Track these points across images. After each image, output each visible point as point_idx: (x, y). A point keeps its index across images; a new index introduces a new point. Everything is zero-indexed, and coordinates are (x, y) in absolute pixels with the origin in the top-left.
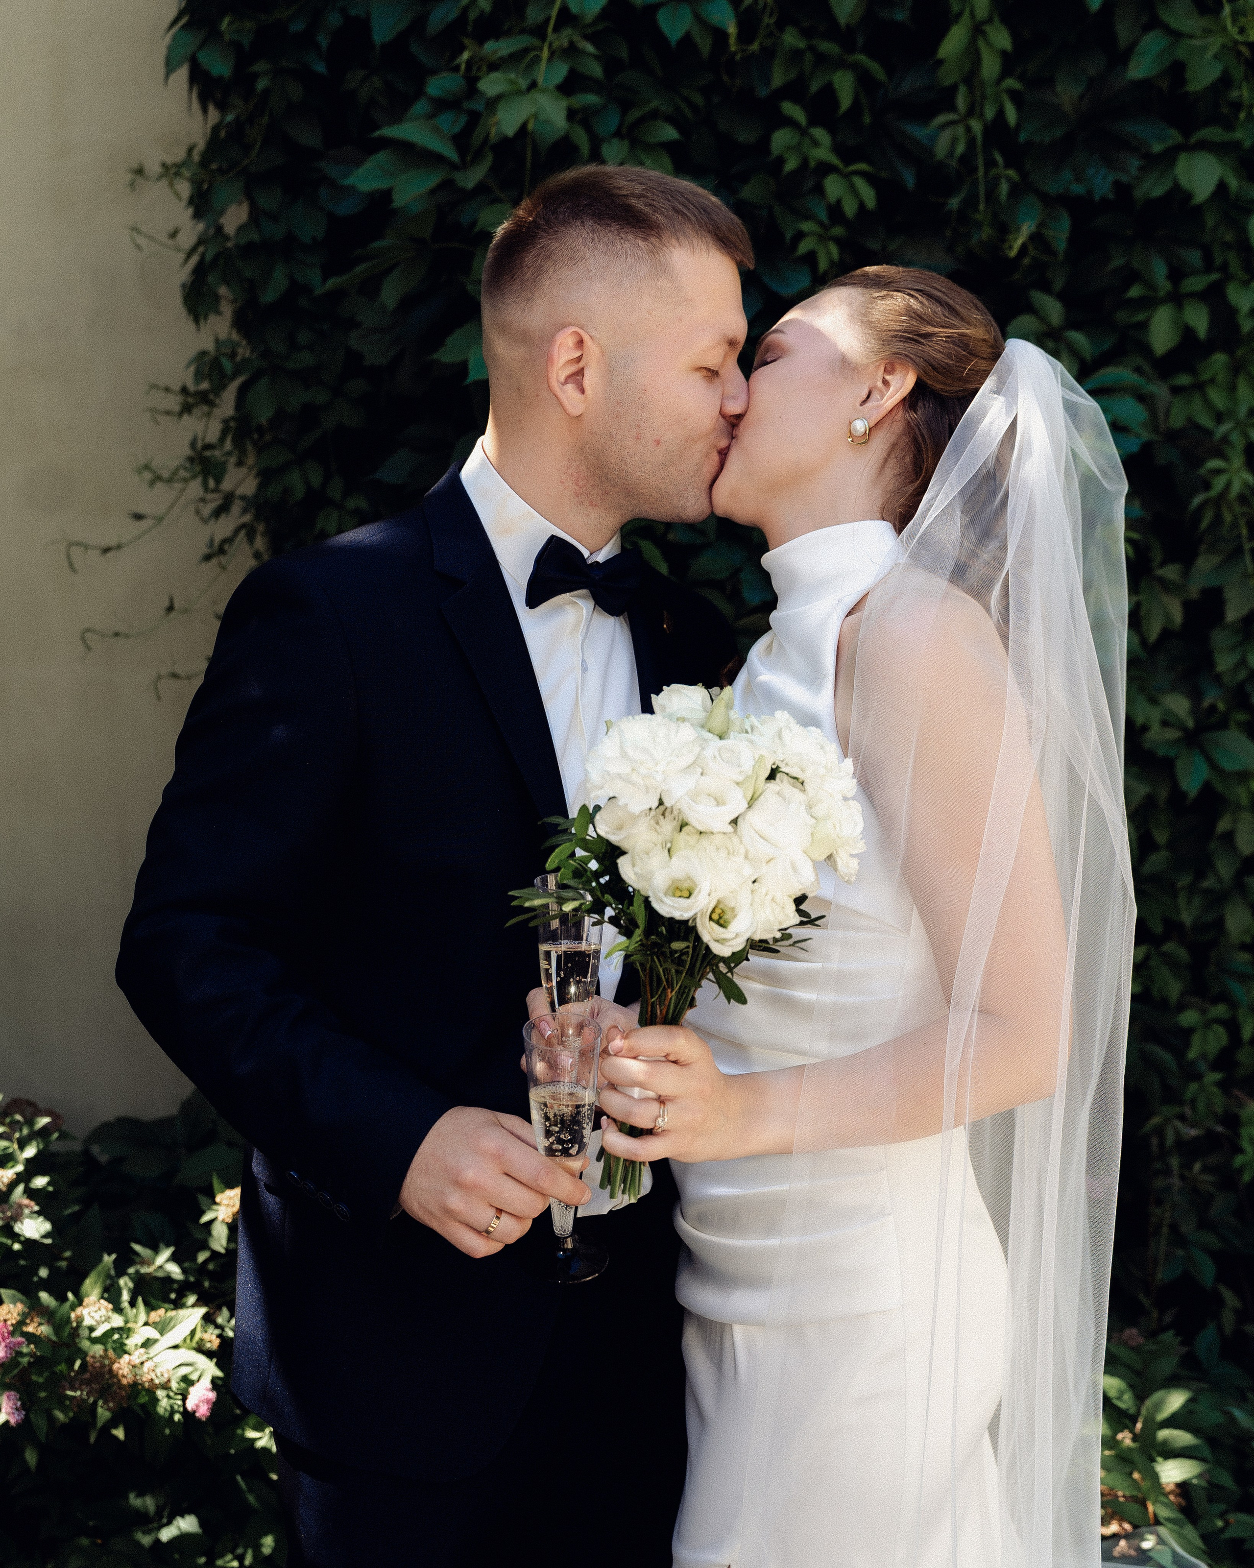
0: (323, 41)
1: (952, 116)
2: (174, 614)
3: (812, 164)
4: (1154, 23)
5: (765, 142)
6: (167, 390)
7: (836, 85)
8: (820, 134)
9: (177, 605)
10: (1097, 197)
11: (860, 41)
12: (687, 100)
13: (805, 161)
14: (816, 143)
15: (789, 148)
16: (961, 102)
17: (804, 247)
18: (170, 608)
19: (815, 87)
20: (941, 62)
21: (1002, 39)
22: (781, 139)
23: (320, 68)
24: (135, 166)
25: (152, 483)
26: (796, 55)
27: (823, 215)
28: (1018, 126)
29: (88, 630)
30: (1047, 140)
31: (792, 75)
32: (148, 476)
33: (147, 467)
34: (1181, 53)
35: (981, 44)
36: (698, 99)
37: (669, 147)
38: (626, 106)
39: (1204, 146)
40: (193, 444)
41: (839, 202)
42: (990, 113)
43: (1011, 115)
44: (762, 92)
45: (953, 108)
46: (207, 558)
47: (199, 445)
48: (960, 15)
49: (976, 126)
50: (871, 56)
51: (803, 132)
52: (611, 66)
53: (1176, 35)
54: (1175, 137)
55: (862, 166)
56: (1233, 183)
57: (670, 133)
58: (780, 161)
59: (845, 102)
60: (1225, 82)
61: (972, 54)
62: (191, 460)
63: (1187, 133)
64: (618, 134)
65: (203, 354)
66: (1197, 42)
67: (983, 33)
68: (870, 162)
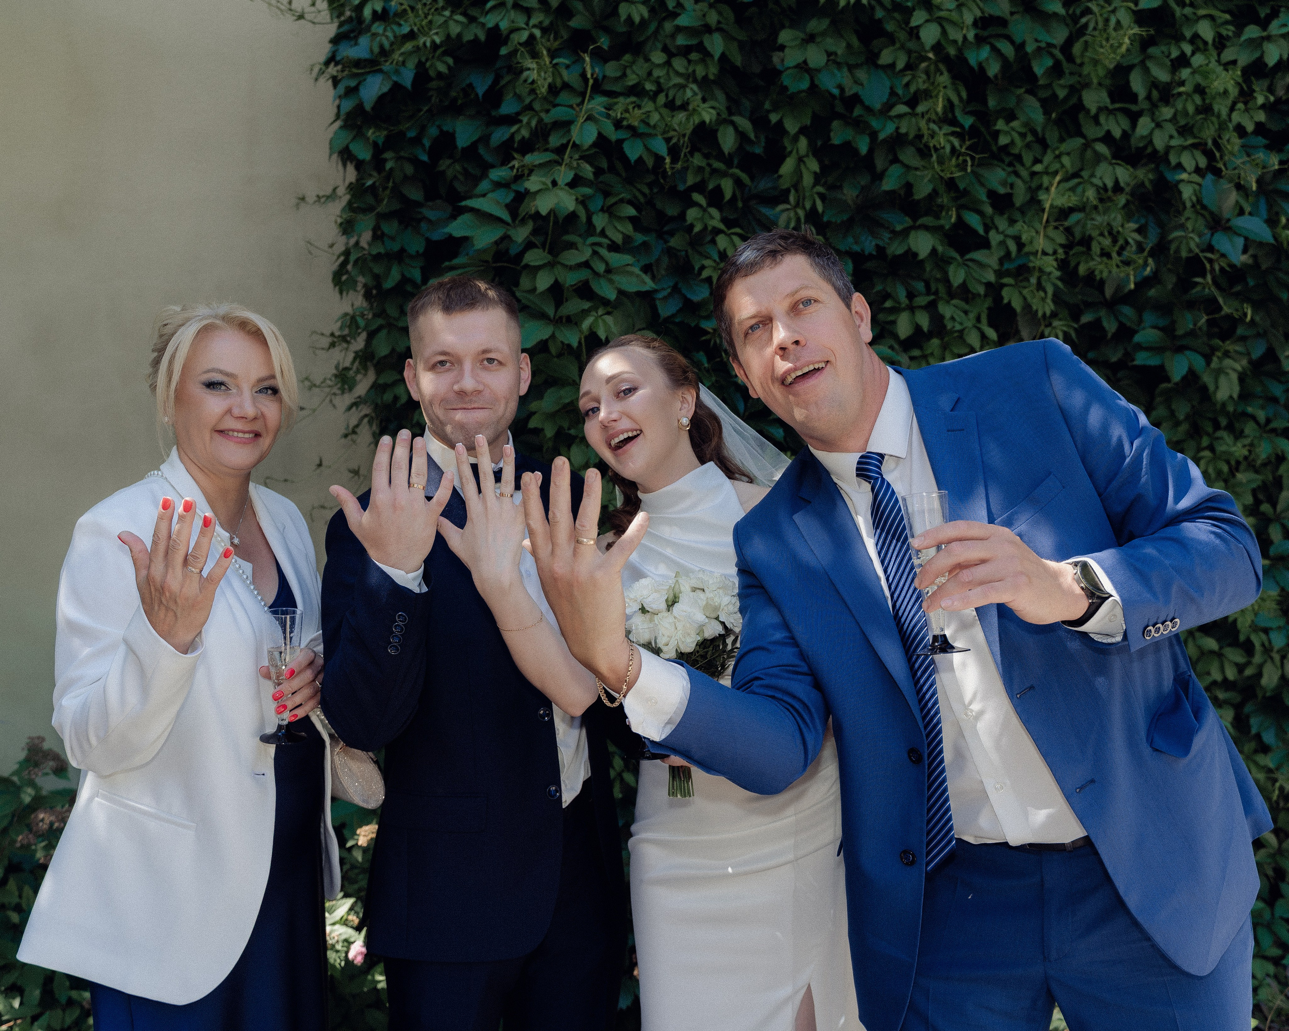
0: (427, 143)
1: (788, 206)
2: (322, 468)
3: (710, 228)
4: (896, 160)
5: (682, 216)
6: (322, 334)
7: (723, 187)
8: (714, 212)
9: (324, 463)
10: (867, 253)
11: (736, 162)
12: (639, 190)
13: (705, 227)
14: (712, 218)
15: (696, 219)
16: (792, 199)
17: (705, 274)
18: (320, 465)
19: (711, 186)
20: (780, 176)
21: (814, 165)
22: (692, 214)
23: (424, 158)
24: (301, 196)
25: (310, 388)
26: (700, 169)
27: (716, 257)
28: (823, 212)
29: (267, 478)
30: (839, 222)
31: (698, 179)
32: (307, 383)
33: (307, 379)
34: (911, 179)
35: (802, 167)
36: (646, 191)
37: (632, 219)
38: (607, 194)
39: (926, 228)
40: (337, 367)
41: (725, 250)
42: (808, 206)
43: (820, 207)
44: (681, 187)
45: (787, 201)
46: (346, 436)
47: (341, 368)
48: (791, 152)
49: (801, 213)
50: (742, 170)
51: (705, 210)
52: (598, 172)
53: (908, 167)
54: (908, 221)
55: (738, 230)
56: (940, 249)
57: (631, 211)
58: (692, 226)
59: (728, 195)
60: (935, 193)
61: (798, 174)
62: (336, 376)
63: (915, 220)
64: (602, 210)
65: (346, 314)
66: (918, 173)
67: (804, 162)
68: (742, 228)
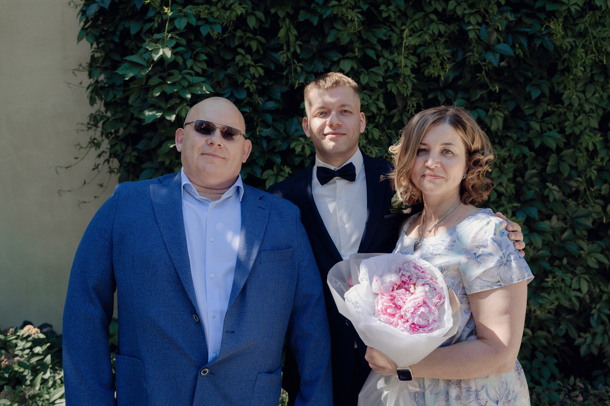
1: (283, 52)
2: (86, 184)
3: (246, 64)
4: (333, 28)
5: (233, 59)
6: (83, 124)
7: (252, 45)
8: (249, 57)
9: (87, 182)
10: (319, 72)
11: (258, 32)
12: (211, 49)
13: (245, 64)
14: (247, 59)
15: (239, 61)
16: (285, 48)
17: (246, 86)
18: (85, 183)
19: (246, 45)
20: (279, 38)
21: (295, 32)
22: (238, 58)
23: (117, 40)
25: (80, 149)
26: (241, 37)
27: (249, 77)
28: (300, 54)
29: (60, 190)
30: (307, 58)
31: (240, 42)
32: (79, 147)
33: (78, 145)
34: (339, 36)
35: (289, 33)
36: (215, 49)
37: (205, 61)
38: (193, 50)
39: (348, 58)
40: (91, 138)
41: (254, 74)
42: (292, 50)
43: (298, 51)
44: (233, 46)
45: (283, 50)
46: (94, 169)
47: (93, 138)
48: (282, 26)
49: (289, 54)
50: (262, 36)
51: (244, 56)
52: (189, 41)
53: (339, 30)
54: (341, 56)
55: (260, 64)
56: (356, 67)
57: (205, 57)
58: (238, 64)
59: (254, 49)
60: (351, 42)
61: (287, 36)
62: (90, 143)
63: (344, 55)
64: (191, 58)
65: (92, 114)
66: (342, 32)
67: (290, 30)
68: (262, 63)
